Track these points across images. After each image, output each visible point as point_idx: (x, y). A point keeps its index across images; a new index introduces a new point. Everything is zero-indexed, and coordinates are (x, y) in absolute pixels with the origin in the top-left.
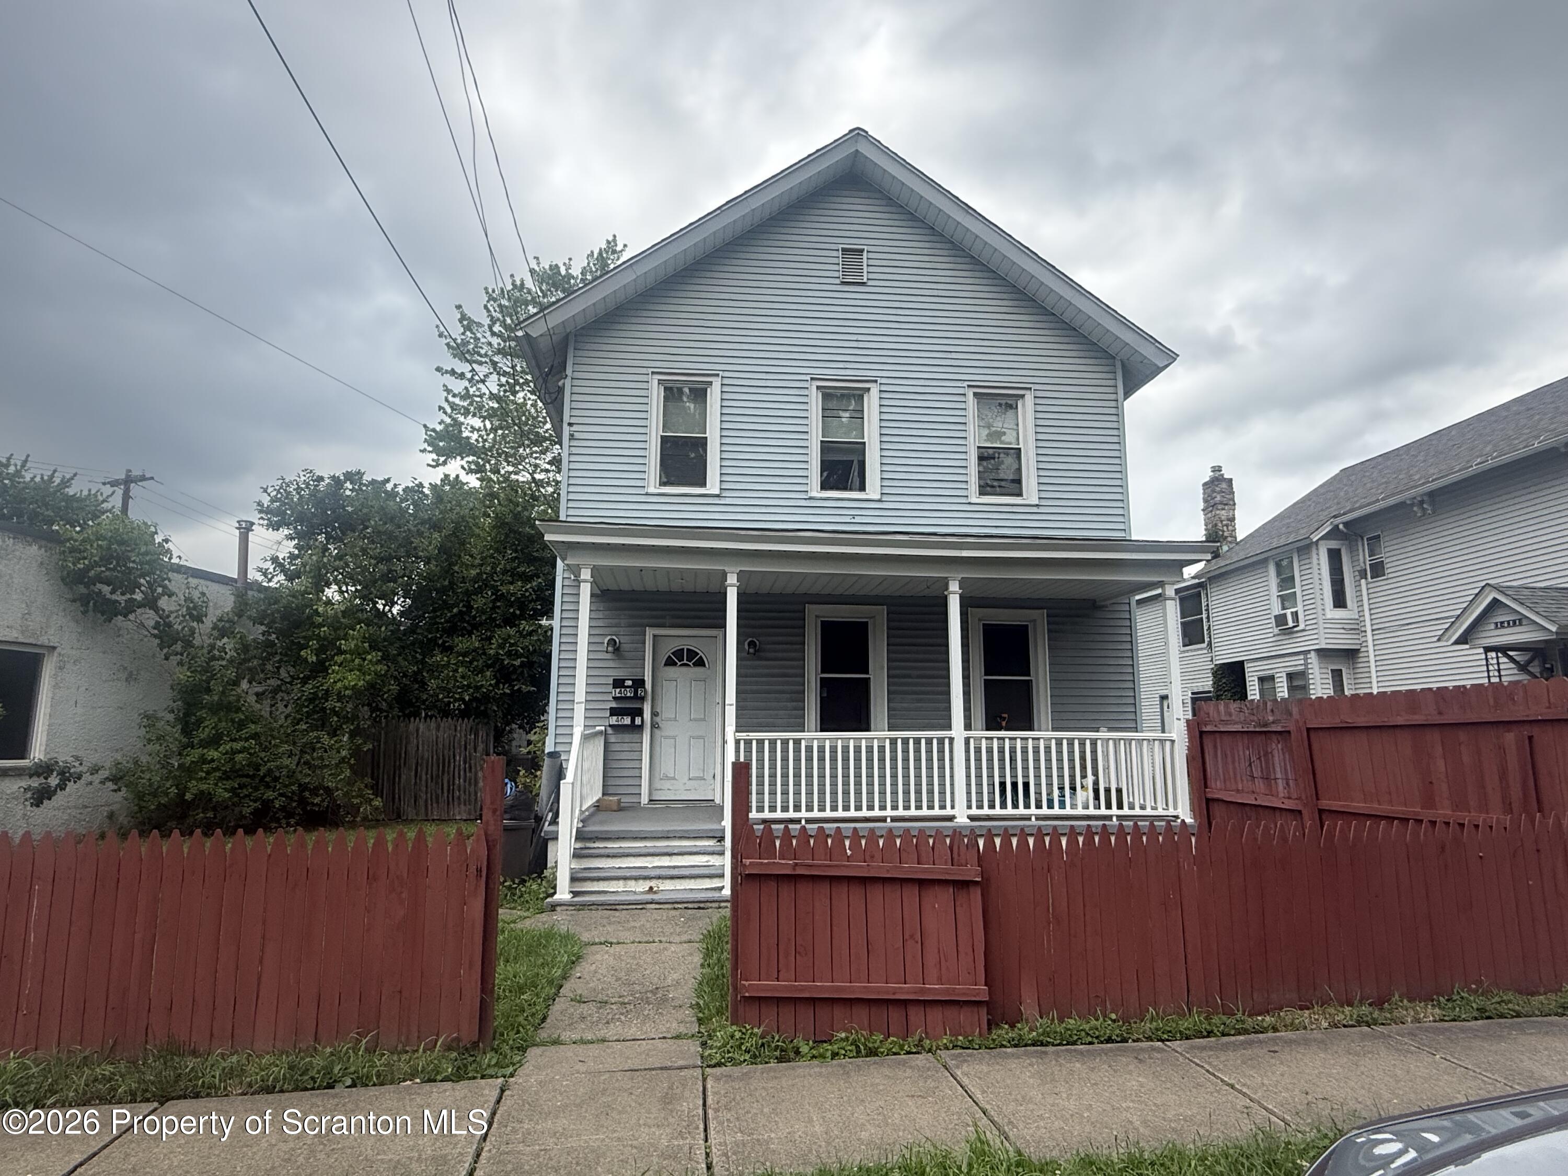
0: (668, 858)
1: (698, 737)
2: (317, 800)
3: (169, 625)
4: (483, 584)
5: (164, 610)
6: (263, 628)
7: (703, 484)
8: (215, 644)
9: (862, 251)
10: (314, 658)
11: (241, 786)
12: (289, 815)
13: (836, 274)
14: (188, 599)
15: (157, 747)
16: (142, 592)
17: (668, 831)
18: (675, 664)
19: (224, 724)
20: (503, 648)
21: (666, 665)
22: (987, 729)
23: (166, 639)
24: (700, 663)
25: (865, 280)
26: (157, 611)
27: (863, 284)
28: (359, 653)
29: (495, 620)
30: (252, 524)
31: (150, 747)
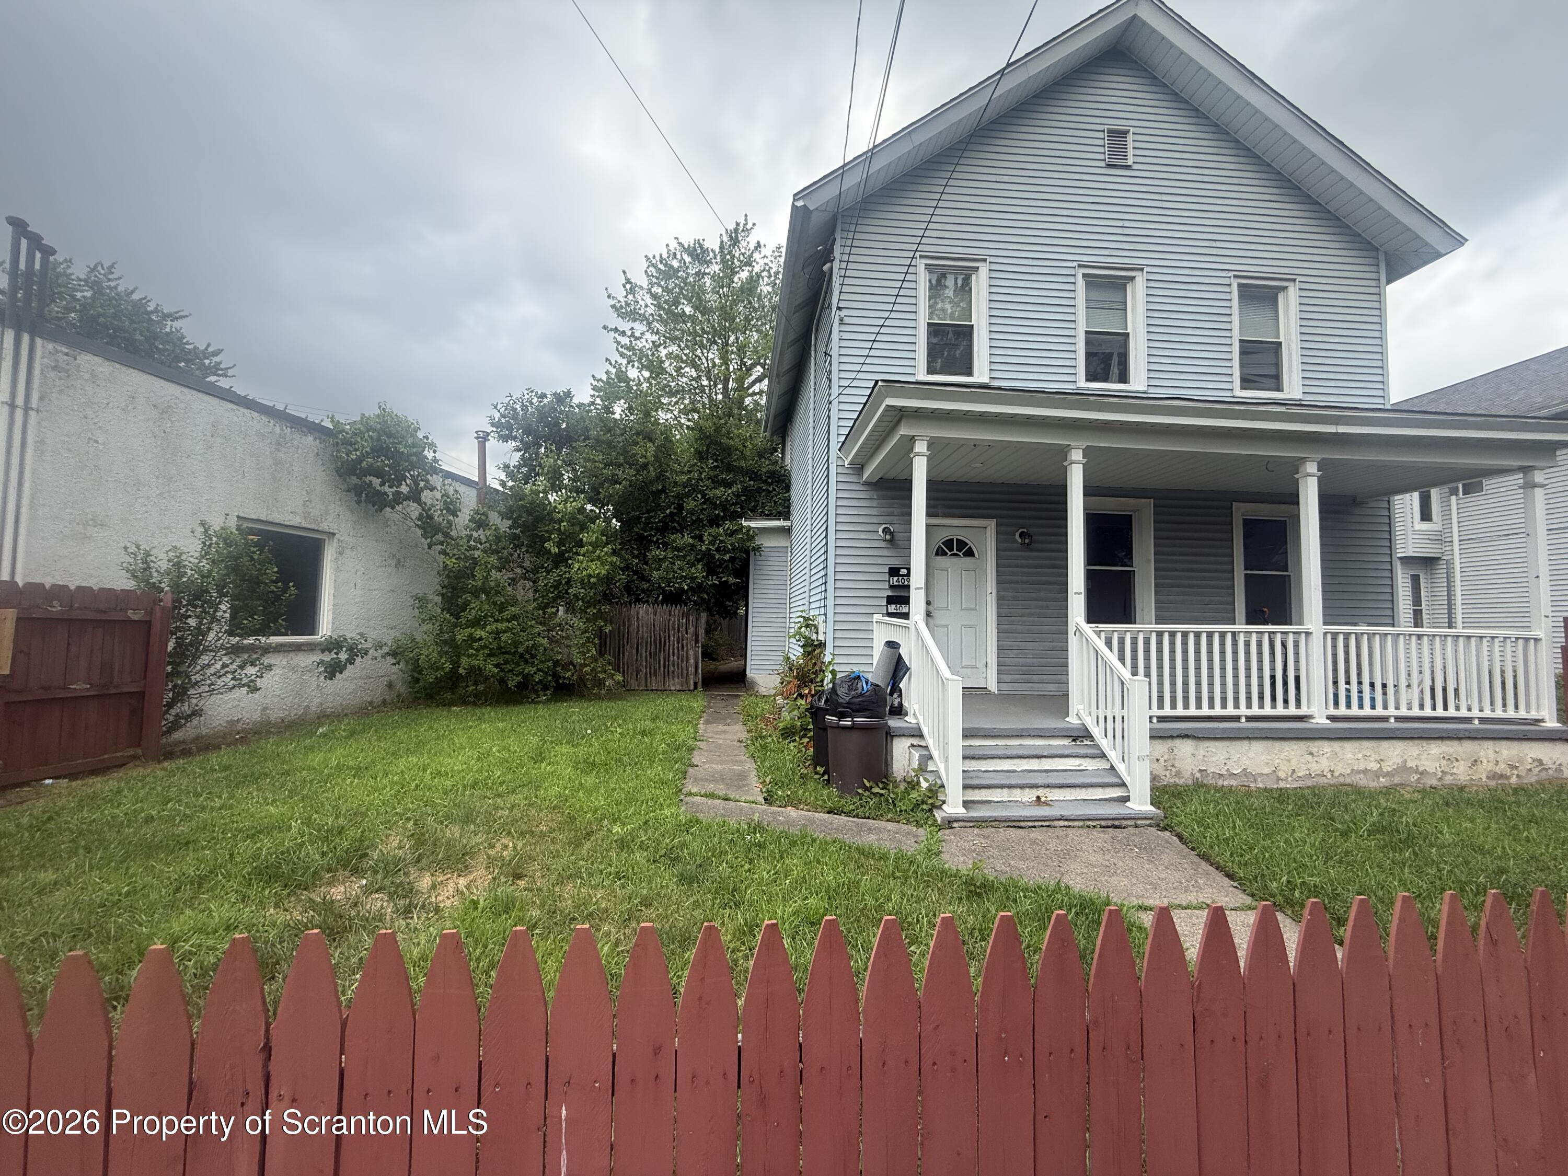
0: (1036, 761)
1: (971, 627)
2: (568, 675)
3: (431, 517)
4: (693, 489)
5: (425, 504)
6: (510, 522)
7: (970, 373)
8: (472, 535)
9: (1127, 132)
10: (557, 550)
11: (506, 662)
12: (545, 688)
13: (1102, 156)
14: (446, 495)
15: (430, 626)
16: (407, 485)
17: (1022, 729)
18: (945, 554)
19: (487, 606)
20: (713, 545)
21: (937, 554)
22: (1247, 624)
23: (429, 530)
24: (970, 553)
25: (1130, 163)
26: (420, 504)
27: (1128, 167)
28: (595, 545)
29: (702, 520)
30: (488, 434)
31: (425, 627)
